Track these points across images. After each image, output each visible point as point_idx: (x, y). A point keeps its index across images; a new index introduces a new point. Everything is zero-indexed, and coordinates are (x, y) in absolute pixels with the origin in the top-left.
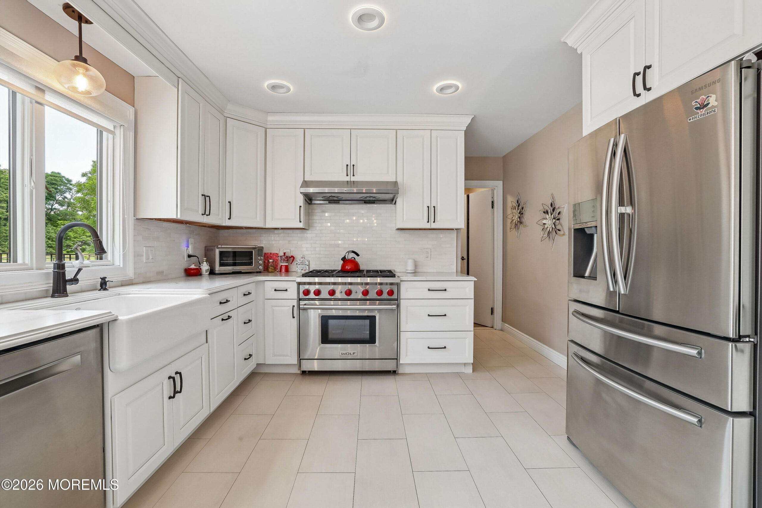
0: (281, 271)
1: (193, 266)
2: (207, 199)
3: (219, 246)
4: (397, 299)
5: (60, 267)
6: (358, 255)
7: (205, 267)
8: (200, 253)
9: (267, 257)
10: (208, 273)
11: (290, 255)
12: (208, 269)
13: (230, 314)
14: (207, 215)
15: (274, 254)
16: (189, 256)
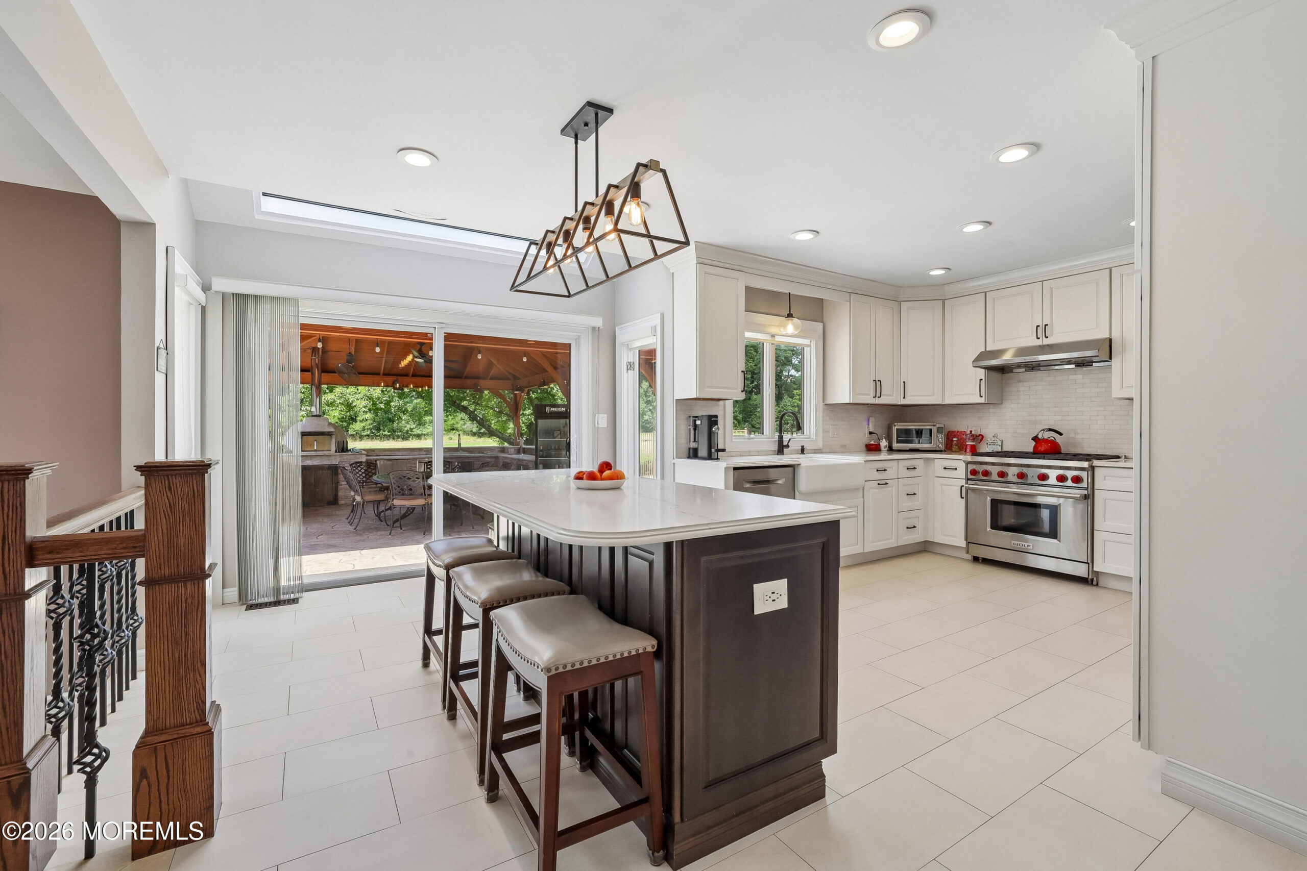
0: (965, 451)
1: (872, 442)
2: (878, 383)
3: (896, 424)
4: (1088, 488)
5: (781, 437)
6: (1061, 434)
7: (884, 443)
8: (880, 431)
9: (950, 436)
10: (886, 449)
11: (978, 433)
12: (886, 446)
13: (887, 481)
14: (879, 397)
15: (961, 432)
16: (871, 433)
